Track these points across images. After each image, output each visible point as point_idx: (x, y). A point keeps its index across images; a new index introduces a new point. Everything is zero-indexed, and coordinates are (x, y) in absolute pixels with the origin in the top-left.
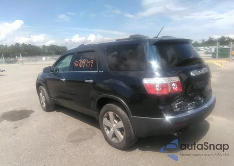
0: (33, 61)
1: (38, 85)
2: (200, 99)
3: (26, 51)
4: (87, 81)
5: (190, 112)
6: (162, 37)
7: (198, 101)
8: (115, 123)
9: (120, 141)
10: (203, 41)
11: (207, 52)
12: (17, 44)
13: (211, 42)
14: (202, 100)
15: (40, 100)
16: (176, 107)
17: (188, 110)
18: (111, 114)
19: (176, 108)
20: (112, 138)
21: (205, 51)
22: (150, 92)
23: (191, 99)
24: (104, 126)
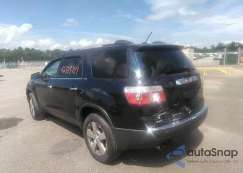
0: (36, 66)
1: (28, 92)
2: (187, 109)
3: (29, 55)
4: (72, 89)
5: (175, 123)
6: (153, 43)
7: (185, 112)
8: (98, 134)
9: (103, 154)
10: (213, 46)
11: (216, 58)
12: (20, 48)
13: (220, 48)
14: (189, 110)
15: (30, 107)
16: (159, 118)
17: (173, 122)
18: (94, 124)
19: (159, 120)
20: (95, 151)
21: (214, 57)
22: (132, 101)
23: (177, 110)
24: (88, 137)
